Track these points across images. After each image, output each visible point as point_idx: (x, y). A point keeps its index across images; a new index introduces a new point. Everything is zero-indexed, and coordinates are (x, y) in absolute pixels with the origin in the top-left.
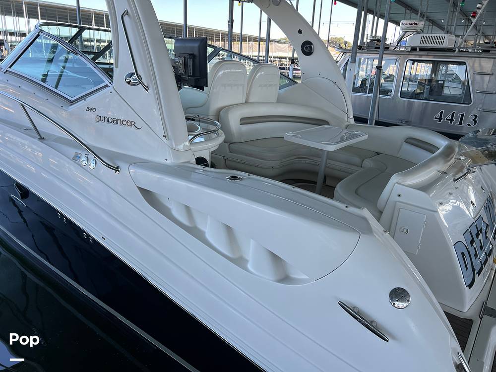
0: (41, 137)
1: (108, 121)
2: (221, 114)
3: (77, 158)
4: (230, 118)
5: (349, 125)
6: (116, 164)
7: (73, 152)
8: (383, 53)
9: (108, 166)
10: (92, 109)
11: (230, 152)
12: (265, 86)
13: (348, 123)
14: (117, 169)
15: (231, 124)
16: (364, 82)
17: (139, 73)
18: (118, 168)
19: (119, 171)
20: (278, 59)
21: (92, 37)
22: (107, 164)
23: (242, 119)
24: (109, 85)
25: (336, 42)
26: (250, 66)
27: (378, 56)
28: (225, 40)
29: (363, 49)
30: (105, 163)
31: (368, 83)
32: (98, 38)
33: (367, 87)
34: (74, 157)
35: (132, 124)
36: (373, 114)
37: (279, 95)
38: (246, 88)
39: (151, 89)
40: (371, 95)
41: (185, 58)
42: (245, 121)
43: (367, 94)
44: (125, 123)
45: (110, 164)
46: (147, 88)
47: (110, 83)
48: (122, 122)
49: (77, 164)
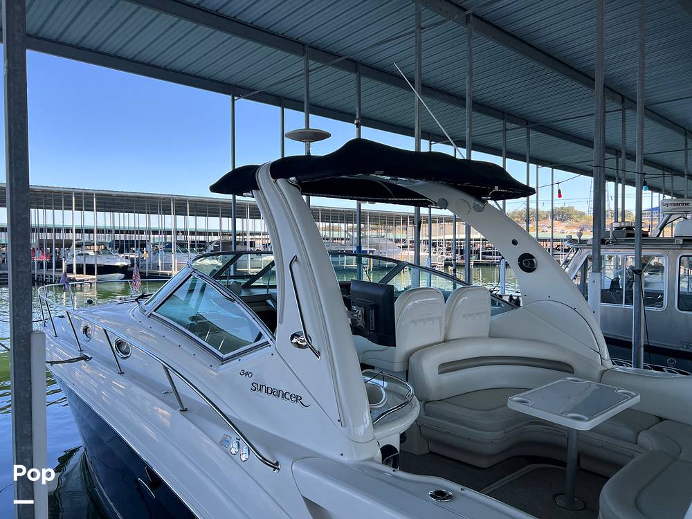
0: (183, 407)
1: (266, 392)
2: (412, 360)
3: (224, 443)
4: (424, 365)
5: (604, 371)
6: (274, 459)
7: (220, 432)
8: (640, 246)
9: (264, 460)
10: (247, 374)
11: (427, 415)
12: (471, 315)
13: (603, 368)
14: (275, 466)
15: (425, 372)
16: (615, 283)
17: (308, 333)
18: (277, 464)
19: (278, 469)
20: (481, 242)
21: (245, 230)
22: (263, 458)
23: (441, 366)
24: (270, 342)
25: (563, 213)
26: (442, 254)
27: (633, 252)
28: (407, 223)
29: (608, 243)
30: (260, 455)
31: (623, 286)
32: (251, 229)
33: (622, 290)
34: (221, 441)
35: (297, 398)
36: (638, 338)
37: (491, 325)
38: (444, 323)
39: (322, 354)
40: (632, 307)
41: (365, 308)
42: (445, 368)
43: (624, 305)
44: (288, 396)
45: (266, 458)
46: (317, 354)
47: (271, 340)
48: (284, 395)
49: (224, 450)
